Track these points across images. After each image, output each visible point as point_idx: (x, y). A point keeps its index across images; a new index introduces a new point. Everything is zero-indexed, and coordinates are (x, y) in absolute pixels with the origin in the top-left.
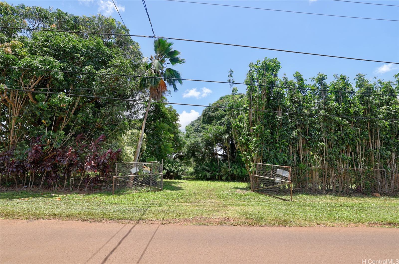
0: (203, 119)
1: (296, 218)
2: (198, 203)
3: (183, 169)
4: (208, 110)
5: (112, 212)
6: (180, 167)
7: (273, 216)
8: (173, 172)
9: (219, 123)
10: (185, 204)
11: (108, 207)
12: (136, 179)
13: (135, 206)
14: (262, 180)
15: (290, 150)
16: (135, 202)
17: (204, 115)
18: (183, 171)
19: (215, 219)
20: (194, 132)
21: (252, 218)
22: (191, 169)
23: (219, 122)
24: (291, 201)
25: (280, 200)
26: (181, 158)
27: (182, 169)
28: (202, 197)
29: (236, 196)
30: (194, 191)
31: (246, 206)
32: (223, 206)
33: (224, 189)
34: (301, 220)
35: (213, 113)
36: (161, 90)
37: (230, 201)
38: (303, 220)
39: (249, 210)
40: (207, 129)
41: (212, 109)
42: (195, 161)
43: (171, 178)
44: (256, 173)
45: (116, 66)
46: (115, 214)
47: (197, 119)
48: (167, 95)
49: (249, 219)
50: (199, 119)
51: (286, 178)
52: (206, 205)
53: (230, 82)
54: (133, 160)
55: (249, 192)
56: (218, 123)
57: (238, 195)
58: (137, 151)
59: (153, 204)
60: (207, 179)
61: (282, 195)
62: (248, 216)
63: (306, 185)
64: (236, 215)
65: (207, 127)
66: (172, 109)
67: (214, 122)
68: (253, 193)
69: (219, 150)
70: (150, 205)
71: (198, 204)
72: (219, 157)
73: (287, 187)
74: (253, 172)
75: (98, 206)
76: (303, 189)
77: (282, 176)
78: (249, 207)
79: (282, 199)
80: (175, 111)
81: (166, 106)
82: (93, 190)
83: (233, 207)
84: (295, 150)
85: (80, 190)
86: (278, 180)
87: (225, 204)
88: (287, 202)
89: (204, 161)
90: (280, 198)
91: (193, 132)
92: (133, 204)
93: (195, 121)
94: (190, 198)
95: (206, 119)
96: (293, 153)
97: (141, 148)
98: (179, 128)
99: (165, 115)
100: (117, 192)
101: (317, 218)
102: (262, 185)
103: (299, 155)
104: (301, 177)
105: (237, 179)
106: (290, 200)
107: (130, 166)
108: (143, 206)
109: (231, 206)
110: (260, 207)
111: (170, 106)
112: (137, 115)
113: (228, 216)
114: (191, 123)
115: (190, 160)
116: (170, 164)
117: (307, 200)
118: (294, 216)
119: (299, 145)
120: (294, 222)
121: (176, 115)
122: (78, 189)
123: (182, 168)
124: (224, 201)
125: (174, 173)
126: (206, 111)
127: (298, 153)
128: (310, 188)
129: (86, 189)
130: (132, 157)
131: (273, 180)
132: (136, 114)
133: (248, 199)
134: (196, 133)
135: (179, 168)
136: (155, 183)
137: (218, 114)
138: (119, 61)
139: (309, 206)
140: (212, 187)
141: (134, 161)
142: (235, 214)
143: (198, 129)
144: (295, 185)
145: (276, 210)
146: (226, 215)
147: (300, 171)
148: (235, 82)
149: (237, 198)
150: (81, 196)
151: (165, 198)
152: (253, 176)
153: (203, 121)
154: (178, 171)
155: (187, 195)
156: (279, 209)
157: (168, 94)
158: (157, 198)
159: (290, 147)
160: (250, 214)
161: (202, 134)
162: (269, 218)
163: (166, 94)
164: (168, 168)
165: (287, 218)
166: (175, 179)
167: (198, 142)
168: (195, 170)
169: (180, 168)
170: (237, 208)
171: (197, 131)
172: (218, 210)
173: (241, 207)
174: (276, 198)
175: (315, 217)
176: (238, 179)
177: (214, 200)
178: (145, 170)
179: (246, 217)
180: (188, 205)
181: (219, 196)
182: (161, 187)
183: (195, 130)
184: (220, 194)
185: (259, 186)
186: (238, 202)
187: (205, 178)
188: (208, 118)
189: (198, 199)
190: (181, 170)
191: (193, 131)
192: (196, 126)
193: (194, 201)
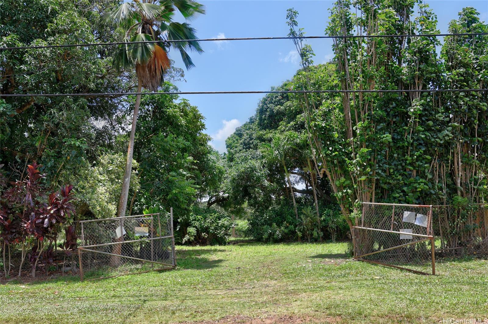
0: (261, 119)
1: (433, 309)
2: (239, 289)
3: (226, 223)
4: (269, 99)
5: (69, 313)
6: (220, 220)
7: (385, 309)
8: (206, 230)
9: (292, 126)
10: (214, 293)
11: (65, 305)
12: (127, 249)
13: (116, 300)
14: (374, 236)
15: (434, 169)
16: (118, 294)
17: (262, 111)
18: (226, 227)
19: (264, 320)
20: (243, 148)
21: (339, 313)
22: (243, 224)
23: (292, 123)
24: (434, 274)
25: (410, 274)
26: (222, 202)
27: (224, 224)
28: (252, 277)
29: (321, 271)
30: (240, 266)
31: (334, 290)
32: (288, 293)
33: (300, 258)
34: (442, 313)
35: (279, 106)
36: (157, 67)
37: (305, 282)
38: (447, 312)
39: (337, 298)
40: (270, 140)
41: (277, 97)
42: (251, 205)
43: (203, 243)
44: (361, 223)
45: (65, 31)
46: (73, 318)
47: (248, 121)
48: (176, 78)
49: (334, 315)
50: (252, 121)
51: (424, 230)
52: (255, 293)
53: (293, 36)
54: (114, 212)
55: (352, 262)
56: (289, 125)
57: (325, 269)
58: (123, 195)
59: (152, 295)
60: (277, 241)
61: (417, 264)
62: (333, 311)
63: (468, 241)
64: (309, 309)
65: (270, 135)
66: (187, 106)
67: (282, 125)
68: (357, 264)
69: (299, 182)
70: (146, 298)
71: (238, 292)
72: (299, 195)
73: (429, 247)
74: (357, 222)
75: (48, 304)
76: (463, 248)
77: (414, 225)
78: (341, 291)
79: (415, 272)
80: (194, 110)
81: (176, 102)
82: (48, 273)
83: (308, 293)
84: (445, 170)
85: (23, 275)
86: (406, 233)
87: (293, 288)
88: (424, 277)
89: (270, 205)
90: (410, 271)
91: (240, 150)
92: (114, 296)
93: (245, 125)
94: (227, 279)
95: (265, 119)
96: (439, 177)
97: (131, 190)
98: (208, 144)
99: (173, 120)
100: (91, 276)
101: (478, 308)
102: (376, 246)
103: (452, 179)
104: (457, 225)
105: (334, 236)
106: (432, 274)
107: (112, 226)
108: (132, 299)
109: (305, 292)
110: (364, 291)
111: (184, 100)
112: (123, 125)
113: (292, 312)
114: (237, 131)
115: (243, 206)
116: (199, 217)
117: (470, 271)
118: (430, 306)
119: (453, 157)
120: (427, 318)
121: (197, 117)
122: (19, 275)
123: (224, 221)
124: (293, 283)
125: (208, 233)
126: (264, 102)
127: (452, 174)
128: (478, 247)
129: (33, 273)
130: (112, 207)
131: (396, 234)
132: (121, 123)
133: (344, 276)
134: (246, 151)
135: (218, 223)
136: (163, 256)
137: (290, 107)
138: (68, 21)
139: (469, 284)
140: (277, 257)
141: (117, 214)
142: (307, 308)
143: (251, 142)
144: (446, 243)
145: (394, 296)
146: (287, 310)
147: (456, 212)
148: (304, 35)
149: (321, 275)
150: (24, 286)
151: (178, 283)
152: (356, 228)
153: (260, 124)
154: (216, 229)
155: (222, 275)
156: (401, 293)
157: (180, 77)
158: (163, 284)
159: (435, 164)
160: (338, 306)
161: (259, 152)
162: (375, 313)
163: (173, 77)
164: (197, 224)
165: (413, 309)
166: (212, 244)
167: (253, 169)
168: (251, 224)
169: (221, 222)
170: (315, 296)
171: (247, 146)
172: (276, 303)
173: (324, 293)
174: (402, 269)
175: (476, 305)
176: (338, 235)
177: (274, 282)
178: (138, 232)
179: (328, 312)
180: (219, 293)
181: (286, 274)
182: (173, 263)
183: (245, 144)
184: (289, 270)
185: (370, 249)
186: (322, 283)
187: (271, 239)
188: (270, 116)
189: (243, 281)
190: (223, 226)
191: (241, 148)
192: (245, 136)
193: (234, 287)
